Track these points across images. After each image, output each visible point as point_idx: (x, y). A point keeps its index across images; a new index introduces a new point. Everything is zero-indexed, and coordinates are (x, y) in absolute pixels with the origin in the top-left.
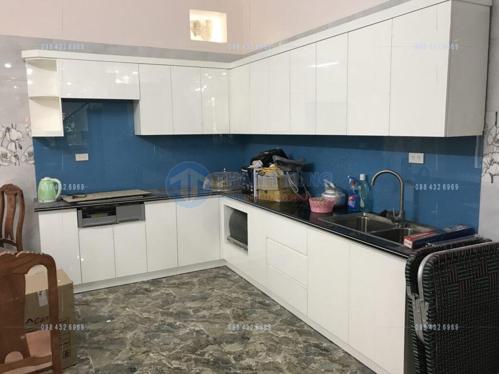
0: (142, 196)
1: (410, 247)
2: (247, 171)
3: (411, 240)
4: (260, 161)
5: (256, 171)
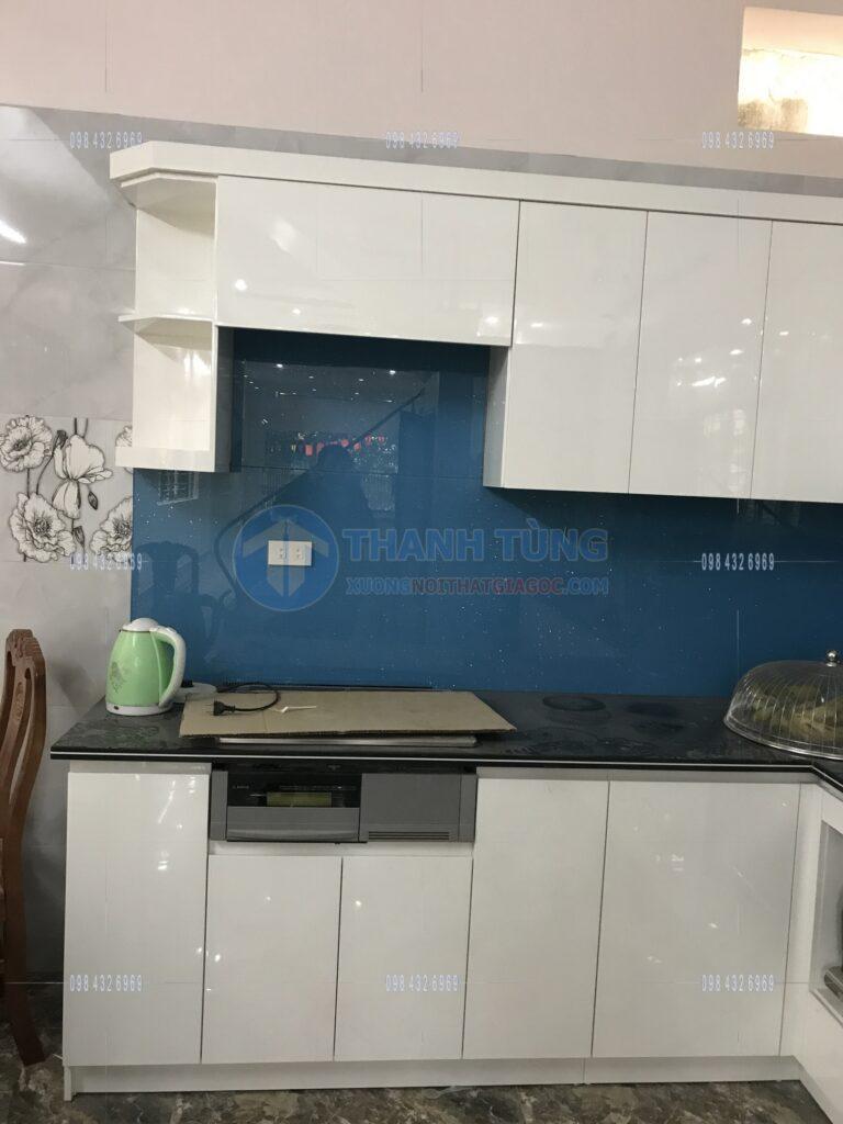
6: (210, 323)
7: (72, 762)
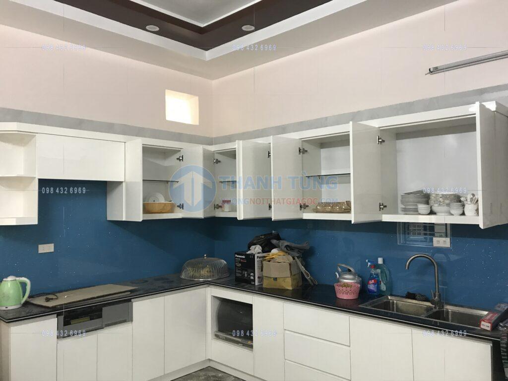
0: (129, 293)
1: (489, 329)
2: (244, 257)
3: (489, 323)
4: (259, 246)
5: (258, 257)
6: (35, 178)
7: (10, 324)
